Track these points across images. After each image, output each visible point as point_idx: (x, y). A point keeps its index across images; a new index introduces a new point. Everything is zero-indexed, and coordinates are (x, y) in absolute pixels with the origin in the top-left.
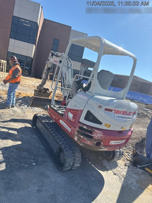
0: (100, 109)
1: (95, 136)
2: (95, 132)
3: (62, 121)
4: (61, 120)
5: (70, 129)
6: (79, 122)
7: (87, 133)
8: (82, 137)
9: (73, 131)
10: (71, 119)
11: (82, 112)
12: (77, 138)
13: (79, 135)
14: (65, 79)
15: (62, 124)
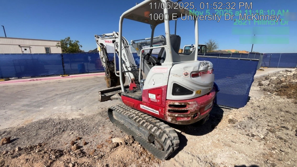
0: (187, 76)
1: (191, 108)
2: (189, 104)
3: (143, 106)
4: (141, 105)
5: (158, 112)
6: (166, 100)
7: (181, 109)
8: (176, 115)
9: (163, 112)
10: (154, 100)
11: (166, 88)
12: (170, 119)
13: (173, 114)
14: (126, 60)
15: (144, 109)
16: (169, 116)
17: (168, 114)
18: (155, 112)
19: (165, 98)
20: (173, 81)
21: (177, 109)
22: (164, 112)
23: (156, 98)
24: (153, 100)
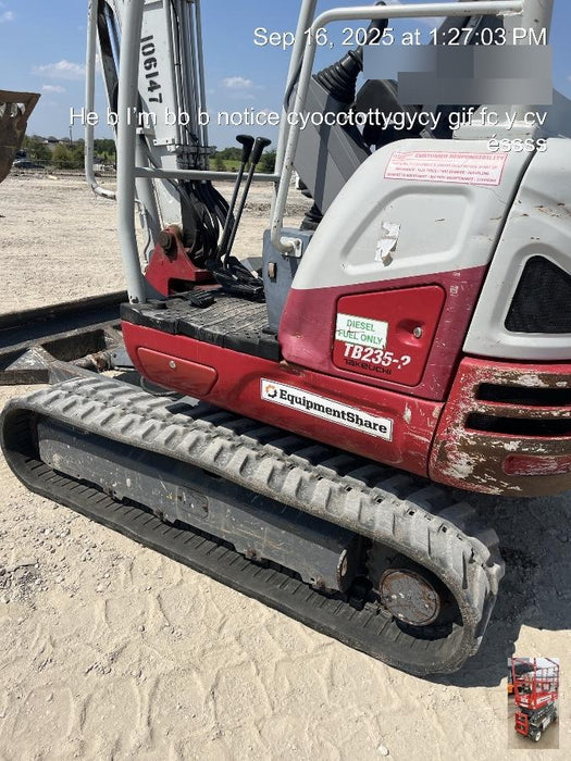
3: (279, 386)
4: (265, 383)
5: (387, 423)
6: (462, 355)
7: (543, 411)
8: (512, 446)
9: (425, 426)
10: (374, 356)
11: (478, 284)
12: (469, 463)
13: (495, 439)
14: (151, 89)
15: (287, 403)
16: (465, 448)
17: (463, 441)
18: (369, 425)
19: (459, 344)
20: (534, 241)
21: (520, 410)
22: (432, 425)
23: (393, 344)
24: (363, 354)
